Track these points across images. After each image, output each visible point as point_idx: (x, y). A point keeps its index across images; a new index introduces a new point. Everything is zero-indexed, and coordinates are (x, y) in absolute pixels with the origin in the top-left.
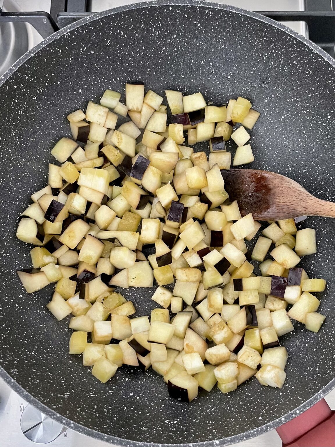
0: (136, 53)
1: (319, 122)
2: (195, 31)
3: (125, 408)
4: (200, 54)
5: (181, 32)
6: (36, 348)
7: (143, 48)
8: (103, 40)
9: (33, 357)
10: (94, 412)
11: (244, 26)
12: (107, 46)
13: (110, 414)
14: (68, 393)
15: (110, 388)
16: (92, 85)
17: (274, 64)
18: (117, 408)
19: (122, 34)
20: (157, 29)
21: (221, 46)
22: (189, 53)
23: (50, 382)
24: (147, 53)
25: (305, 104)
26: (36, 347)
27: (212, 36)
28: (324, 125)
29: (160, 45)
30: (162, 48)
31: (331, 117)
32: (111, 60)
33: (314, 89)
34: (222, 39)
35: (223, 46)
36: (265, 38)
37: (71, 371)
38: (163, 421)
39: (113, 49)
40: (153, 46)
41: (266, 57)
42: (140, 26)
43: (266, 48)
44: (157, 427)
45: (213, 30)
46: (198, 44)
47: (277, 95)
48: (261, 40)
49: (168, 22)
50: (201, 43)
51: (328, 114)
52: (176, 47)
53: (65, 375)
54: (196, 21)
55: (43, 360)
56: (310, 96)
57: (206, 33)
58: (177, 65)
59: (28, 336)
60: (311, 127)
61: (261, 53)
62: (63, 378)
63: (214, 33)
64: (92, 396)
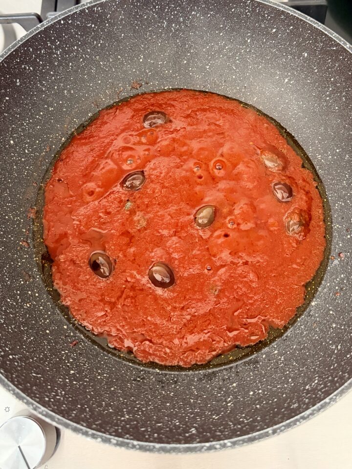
0: (47, 81)
1: (242, 51)
2: (92, 33)
4: (105, 53)
5: (79, 41)
6: (125, 411)
7: (52, 73)
8: (12, 81)
9: (131, 420)
11: (134, 6)
12: (18, 86)
16: (20, 131)
17: (176, 25)
19: (27, 68)
20: (57, 49)
21: (121, 36)
22: (95, 57)
24: (57, 75)
27: (109, 32)
28: (248, 50)
29: (66, 63)
30: (68, 65)
31: (251, 40)
32: (27, 98)
33: (222, 26)
34: (118, 29)
35: (123, 35)
36: (157, 7)
39: (25, 86)
40: (59, 67)
41: (166, 23)
42: (41, 52)
43: (162, 15)
45: (107, 25)
46: (99, 45)
47: (192, 51)
48: (154, 10)
49: (65, 36)
50: (101, 42)
51: (246, 39)
52: (81, 58)
53: (174, 417)
54: (89, 23)
55: (141, 417)
56: (221, 34)
57: (103, 30)
58: (89, 74)
59: (108, 405)
60: (238, 60)
61: (159, 22)
62: (175, 421)
63: (109, 27)
64: (216, 418)
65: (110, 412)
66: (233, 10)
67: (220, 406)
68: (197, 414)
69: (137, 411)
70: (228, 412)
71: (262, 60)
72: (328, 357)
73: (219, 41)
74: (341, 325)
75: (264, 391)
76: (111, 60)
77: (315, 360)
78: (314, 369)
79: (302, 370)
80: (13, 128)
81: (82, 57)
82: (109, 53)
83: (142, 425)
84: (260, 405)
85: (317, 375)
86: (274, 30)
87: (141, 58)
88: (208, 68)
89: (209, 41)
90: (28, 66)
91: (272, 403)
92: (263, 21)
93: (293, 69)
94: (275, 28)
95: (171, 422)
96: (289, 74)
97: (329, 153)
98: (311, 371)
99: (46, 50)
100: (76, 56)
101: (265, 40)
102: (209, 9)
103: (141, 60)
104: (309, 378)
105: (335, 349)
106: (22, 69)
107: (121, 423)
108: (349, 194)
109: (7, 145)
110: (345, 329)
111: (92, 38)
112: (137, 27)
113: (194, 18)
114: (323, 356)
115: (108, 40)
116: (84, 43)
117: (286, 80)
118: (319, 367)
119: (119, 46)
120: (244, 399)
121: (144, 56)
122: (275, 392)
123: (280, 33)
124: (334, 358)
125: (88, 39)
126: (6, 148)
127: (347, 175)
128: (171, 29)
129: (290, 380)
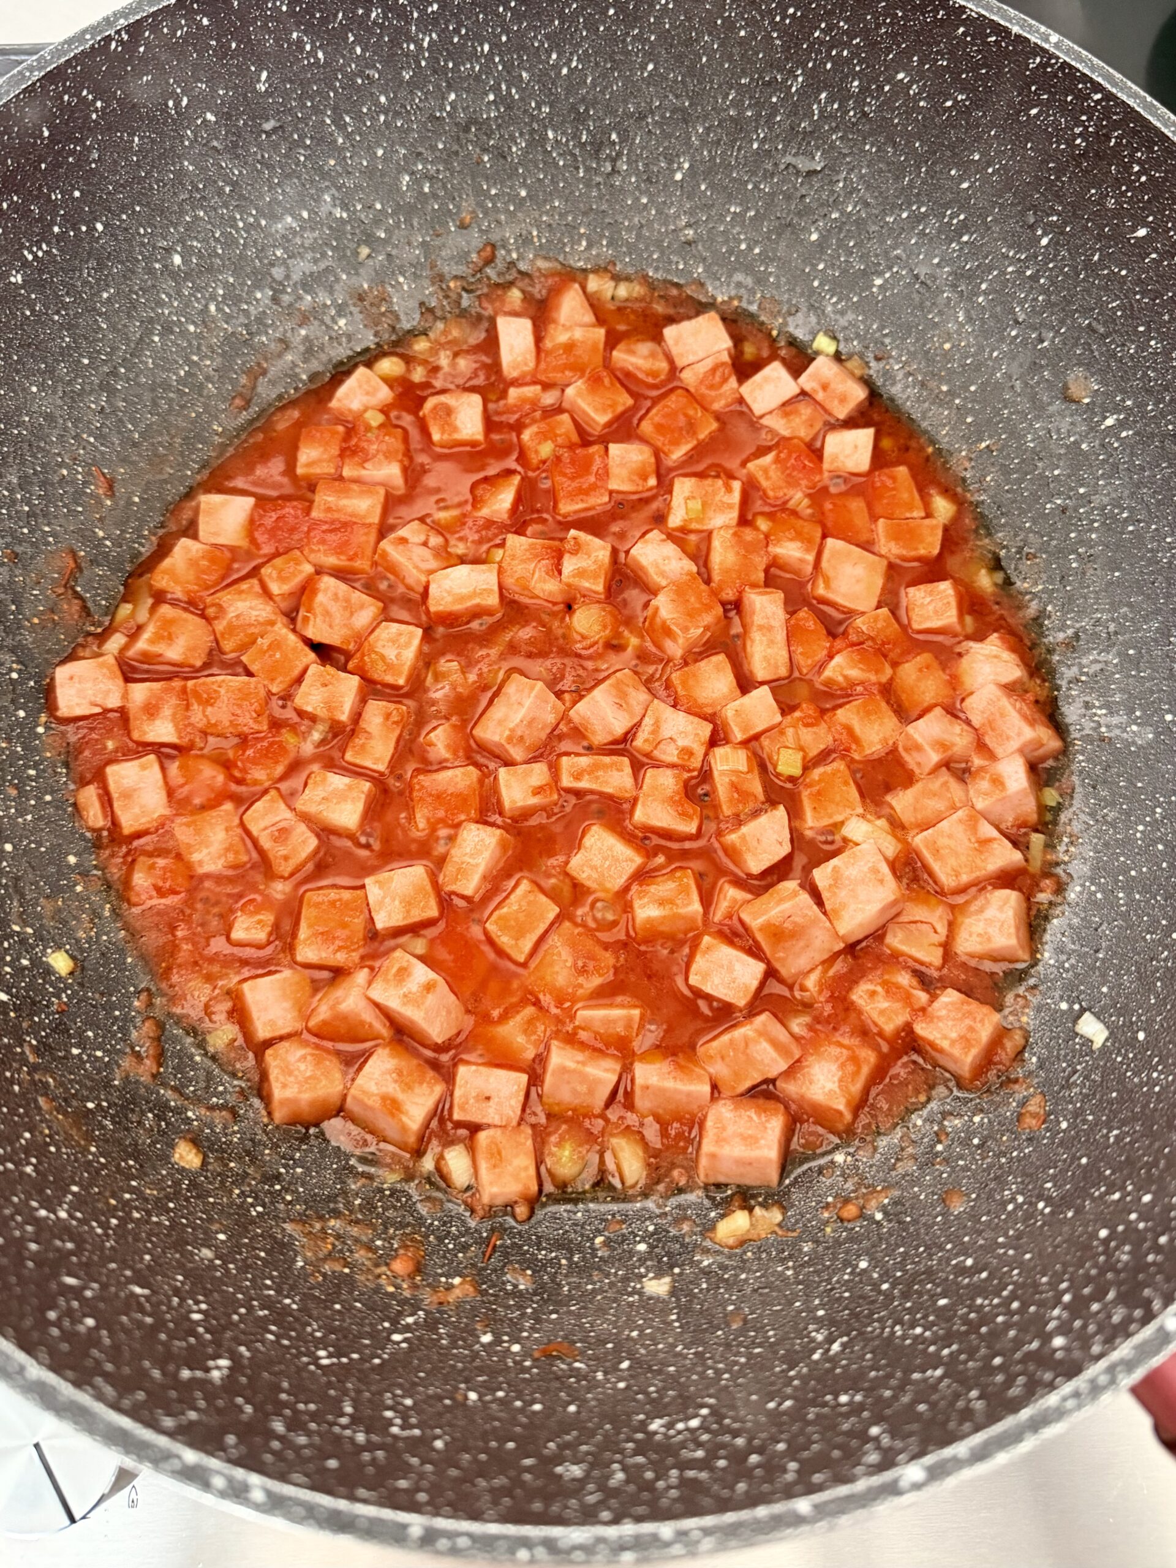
0: (359, 117)
1: (1010, 269)
2: (551, 23)
3: (473, 1396)
4: (573, 105)
5: (506, 31)
6: (74, 1194)
7: (383, 99)
8: (243, 67)
9: (63, 1230)
10: (344, 1427)
12: (260, 94)
13: (412, 1427)
14: (224, 1363)
15: (395, 1322)
16: (217, 240)
17: (830, 100)
18: (440, 1398)
19: (308, 47)
20: (423, 25)
21: (643, 68)
22: (539, 107)
23: (140, 1325)
24: (397, 114)
25: (951, 218)
26: (75, 1189)
27: (610, 38)
28: (1029, 273)
29: (438, 87)
30: (444, 98)
31: (1051, 240)
32: (276, 146)
33: (977, 157)
34: (644, 42)
35: (651, 67)
36: (791, 11)
37: (228, 1270)
38: (643, 1426)
39: (281, 104)
40: (412, 91)
41: (800, 79)
42: (367, 14)
43: (798, 46)
44: (621, 1451)
45: (611, 12)
46: (565, 71)
47: (850, 209)
48: (778, 19)
50: (574, 64)
51: (1039, 232)
52: (492, 89)
53: (205, 1288)
55: (107, 1235)
56: (965, 185)
57: (591, 26)
58: (501, 155)
59: (37, 1149)
60: (985, 293)
61: (780, 70)
62: (197, 1302)
63: (616, 21)
64: (325, 1362)
65: (23, 1174)
66: (1034, 111)
67: (368, 1329)
68: (280, 1315)
69: (112, 1211)
70: (377, 1361)
71: (1062, 322)
72: (783, 1360)
73: (948, 205)
74: (886, 1275)
75: (526, 1353)
76: (584, 138)
77: (740, 1344)
78: (718, 1373)
79: (680, 1354)
80: (196, 218)
81: (496, 89)
82: (587, 110)
83: (87, 1265)
84: (480, 1399)
85: (712, 1401)
86: (1142, 232)
87: (680, 168)
88: (880, 286)
89: (918, 194)
90: (313, 43)
91: (522, 1410)
92: (1118, 183)
93: (1149, 391)
94: (1145, 224)
95: (182, 1300)
96: (1129, 403)
97: (1138, 713)
98: (702, 1375)
99: (385, 17)
100: (477, 78)
101: (1096, 258)
102: (956, 78)
103: (678, 176)
104: (680, 1396)
105: (819, 1345)
106: (288, 41)
107: (20, 1226)
108: (1133, 873)
109: (157, 261)
110: (889, 1296)
111: (547, 37)
112: (704, 59)
113: (897, 93)
114: (772, 1345)
115: (597, 64)
116: (519, 44)
117: (1110, 422)
118: (734, 1377)
119: (625, 102)
120: (453, 1344)
121: (691, 166)
122: (558, 1378)
123: (1156, 250)
124: (798, 1376)
125: (535, 37)
126: (150, 271)
127: (1158, 810)
128: (810, 106)
129: (625, 1365)
